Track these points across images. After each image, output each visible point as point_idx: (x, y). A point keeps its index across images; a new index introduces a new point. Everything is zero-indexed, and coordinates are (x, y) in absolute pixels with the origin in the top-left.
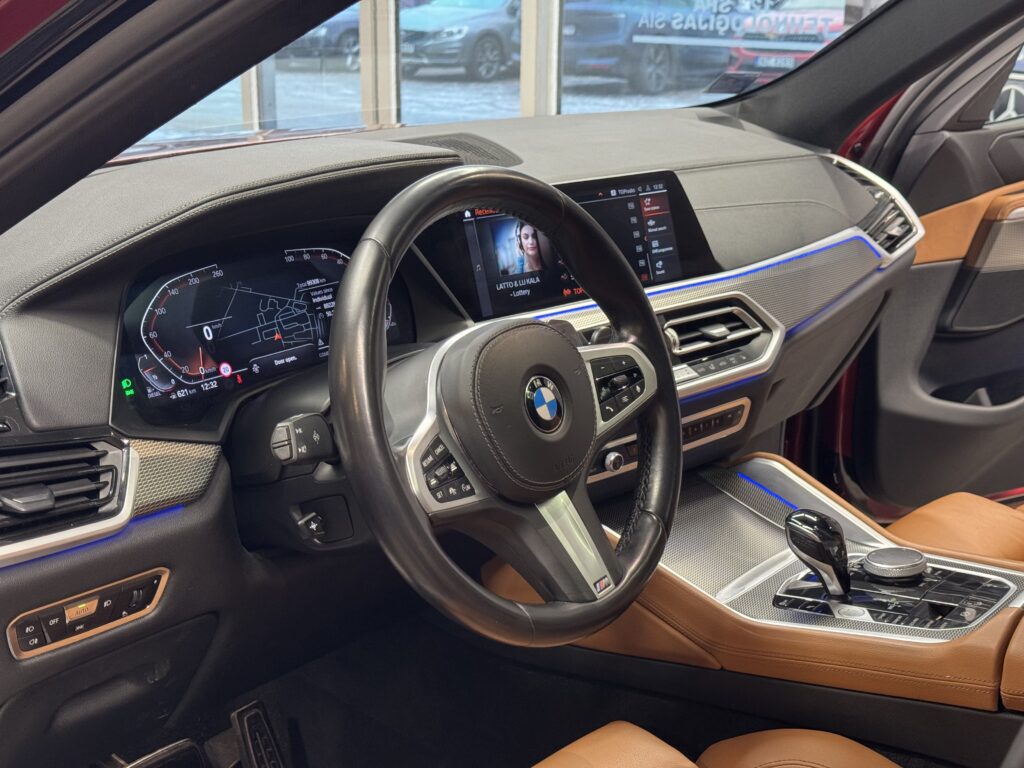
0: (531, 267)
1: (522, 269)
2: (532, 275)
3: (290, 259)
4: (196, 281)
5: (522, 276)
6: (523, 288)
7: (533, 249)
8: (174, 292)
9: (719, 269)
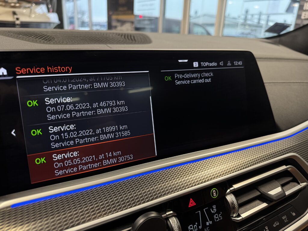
9: (277, 130)
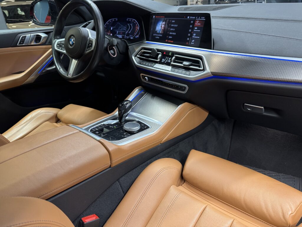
0: (161, 32)
1: (160, 32)
2: (161, 34)
3: (127, 20)
4: (113, 20)
5: (159, 34)
6: (158, 36)
7: (163, 28)
8: (110, 21)
